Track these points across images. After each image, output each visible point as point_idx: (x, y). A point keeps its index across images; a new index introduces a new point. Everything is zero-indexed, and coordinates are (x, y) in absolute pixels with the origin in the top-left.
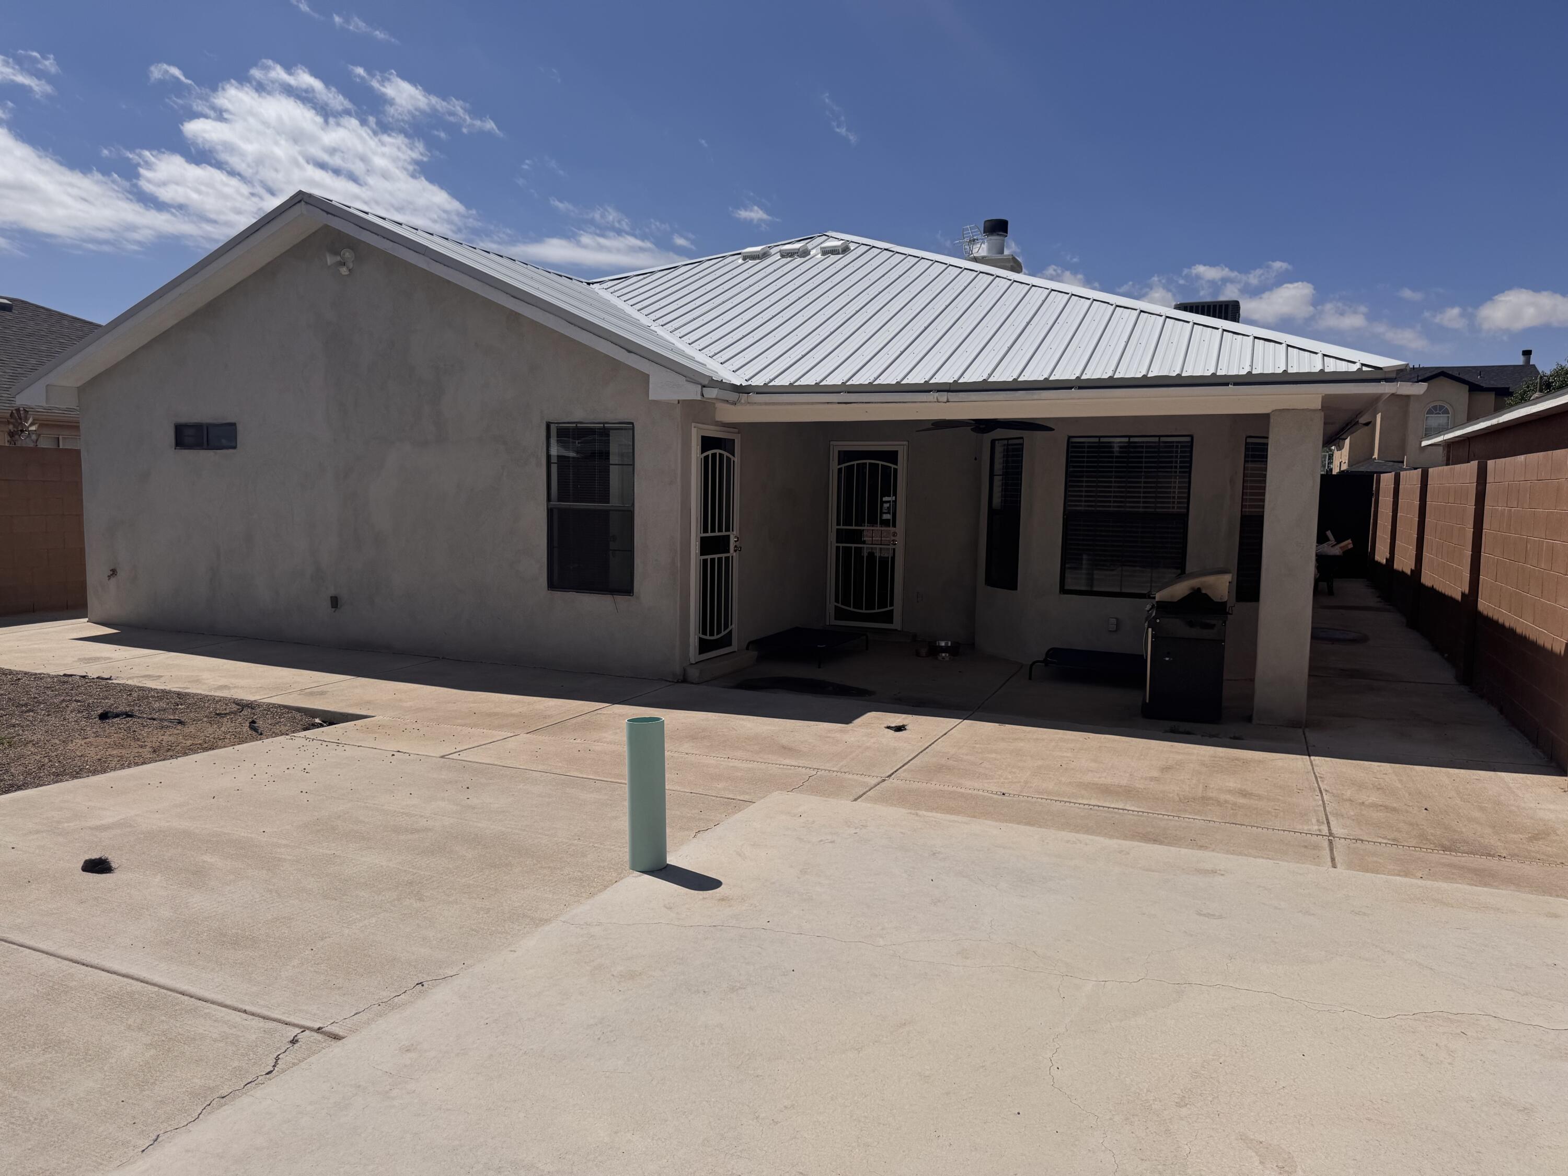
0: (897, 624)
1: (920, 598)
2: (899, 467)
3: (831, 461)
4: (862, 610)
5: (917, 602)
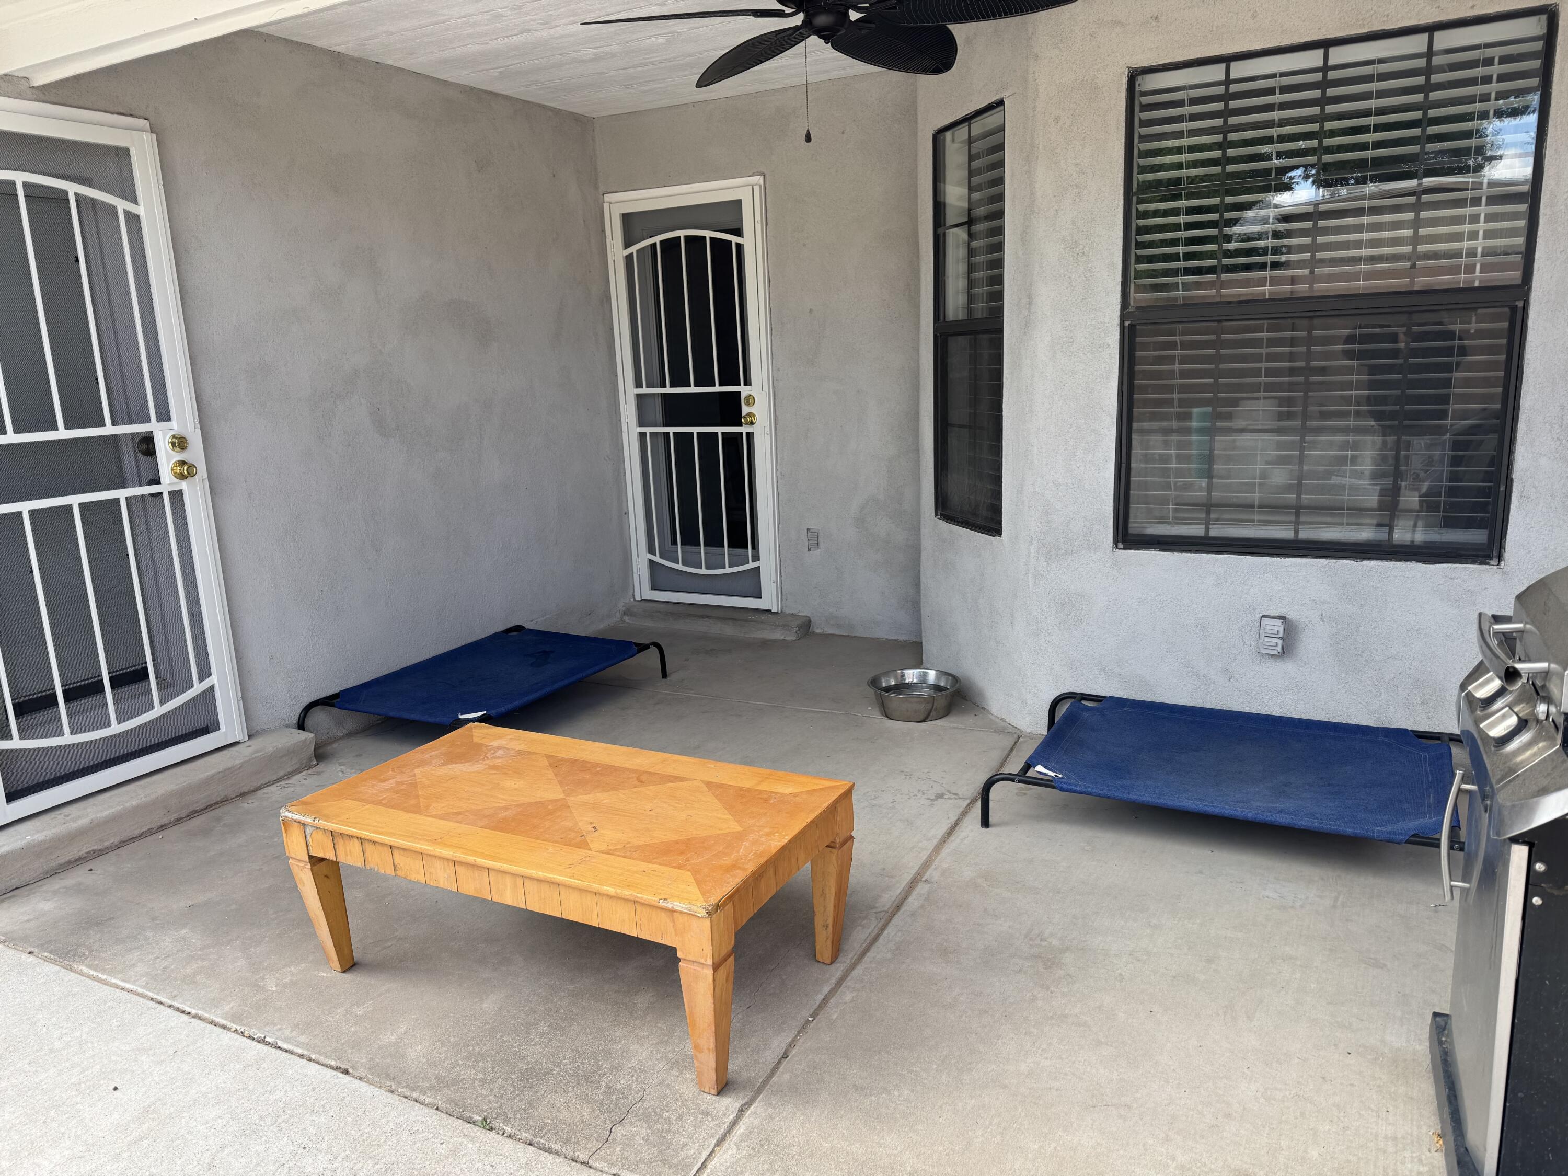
0: (769, 599)
1: (814, 540)
2: (747, 241)
3: (608, 240)
4: (701, 568)
5: (809, 550)
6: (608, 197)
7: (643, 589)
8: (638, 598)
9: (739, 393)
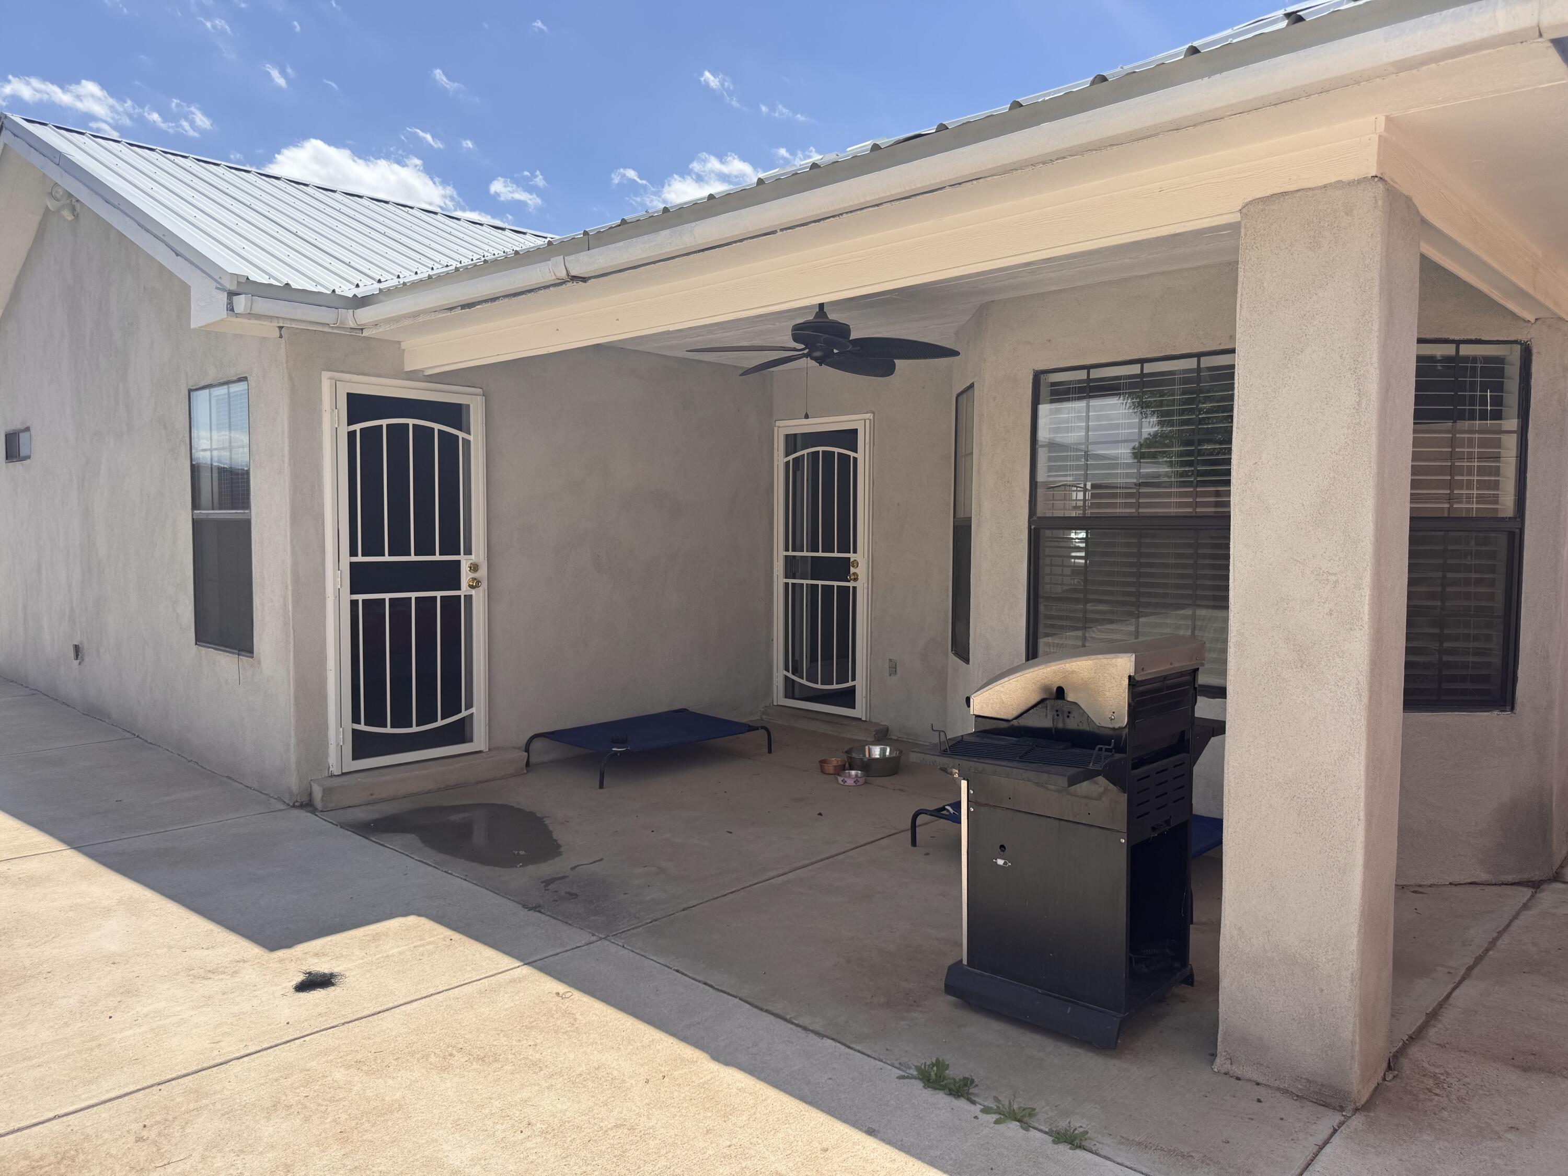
0: (859, 711)
1: (893, 668)
2: (859, 455)
3: (775, 451)
4: (818, 684)
5: (890, 675)
6: (778, 423)
7: (779, 697)
8: (775, 703)
9: (849, 558)
